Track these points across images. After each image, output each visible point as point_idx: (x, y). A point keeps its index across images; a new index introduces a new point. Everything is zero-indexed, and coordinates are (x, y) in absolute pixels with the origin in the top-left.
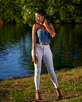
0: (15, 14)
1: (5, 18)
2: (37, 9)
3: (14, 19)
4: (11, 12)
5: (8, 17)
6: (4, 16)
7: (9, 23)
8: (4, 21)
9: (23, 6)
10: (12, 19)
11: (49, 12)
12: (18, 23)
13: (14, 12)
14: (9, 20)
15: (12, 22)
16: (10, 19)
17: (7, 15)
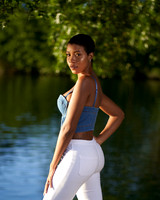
0: (37, 48)
1: (10, 58)
2: (98, 25)
3: (35, 62)
4: (27, 43)
5: (18, 55)
6: (7, 53)
7: (22, 73)
8: (8, 66)
9: (54, 16)
10: (30, 61)
11: (136, 41)
12: (45, 74)
13: (34, 43)
14: (19, 65)
15: (28, 70)
16: (24, 61)
17: (16, 50)
